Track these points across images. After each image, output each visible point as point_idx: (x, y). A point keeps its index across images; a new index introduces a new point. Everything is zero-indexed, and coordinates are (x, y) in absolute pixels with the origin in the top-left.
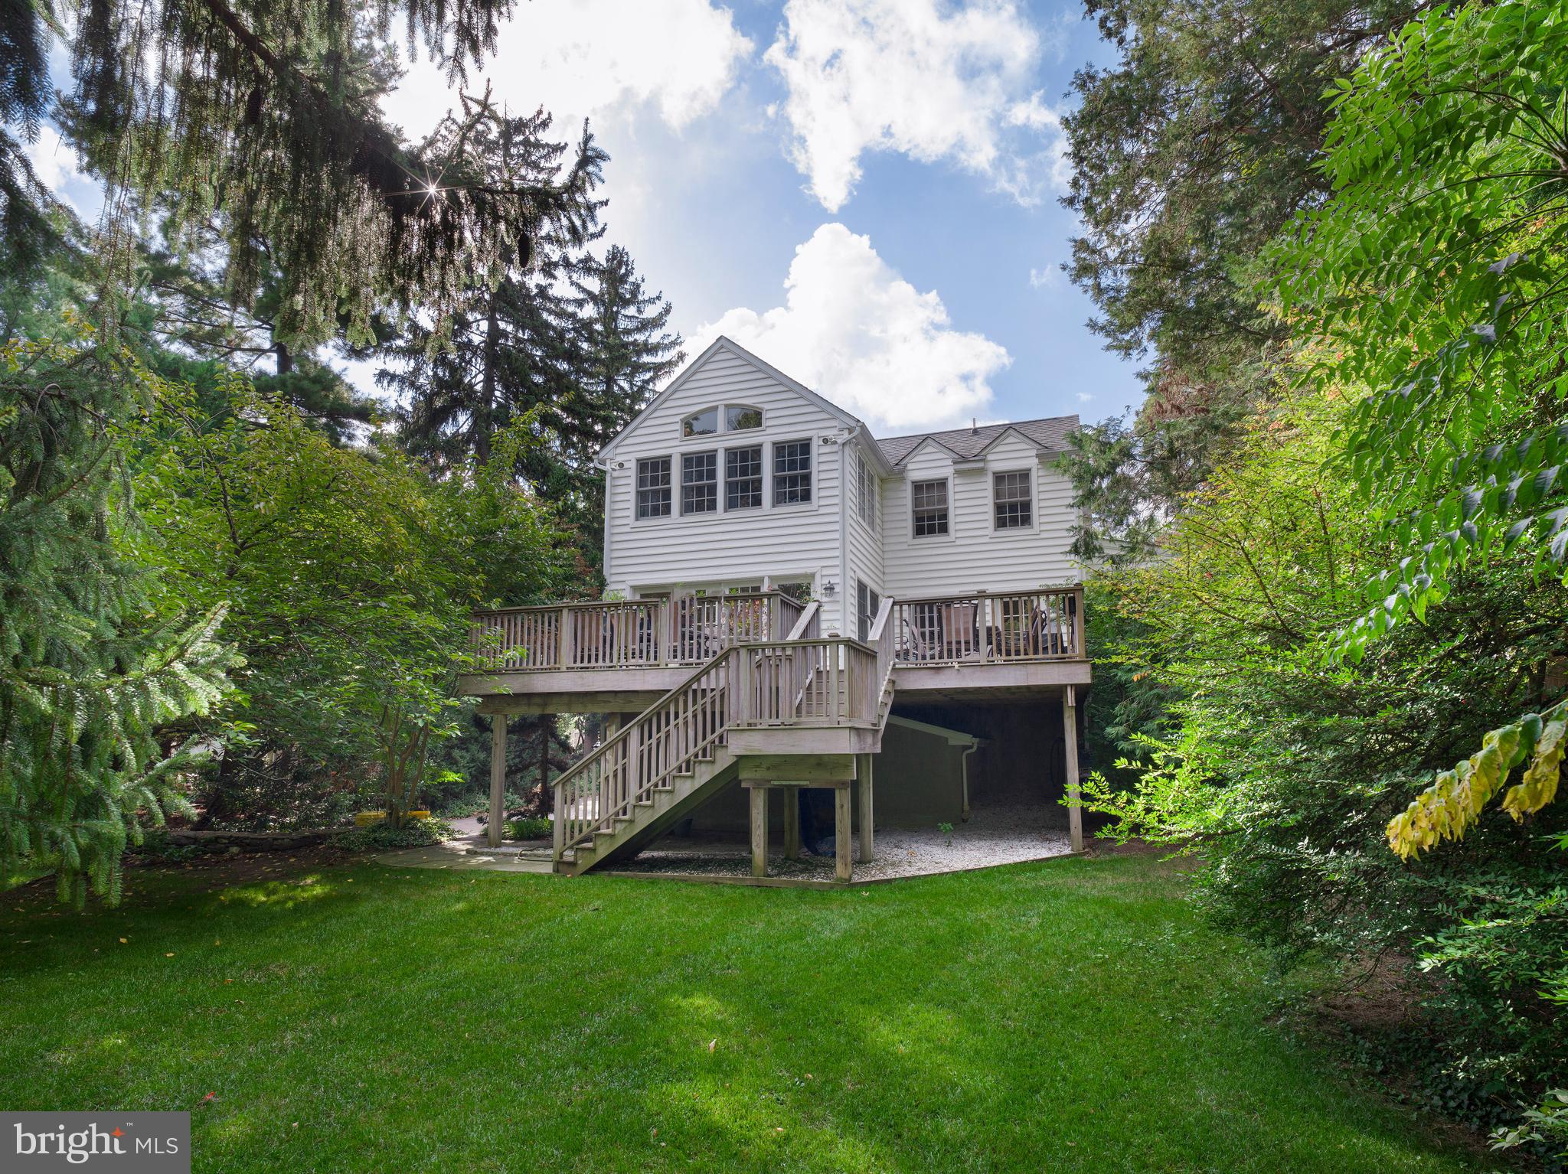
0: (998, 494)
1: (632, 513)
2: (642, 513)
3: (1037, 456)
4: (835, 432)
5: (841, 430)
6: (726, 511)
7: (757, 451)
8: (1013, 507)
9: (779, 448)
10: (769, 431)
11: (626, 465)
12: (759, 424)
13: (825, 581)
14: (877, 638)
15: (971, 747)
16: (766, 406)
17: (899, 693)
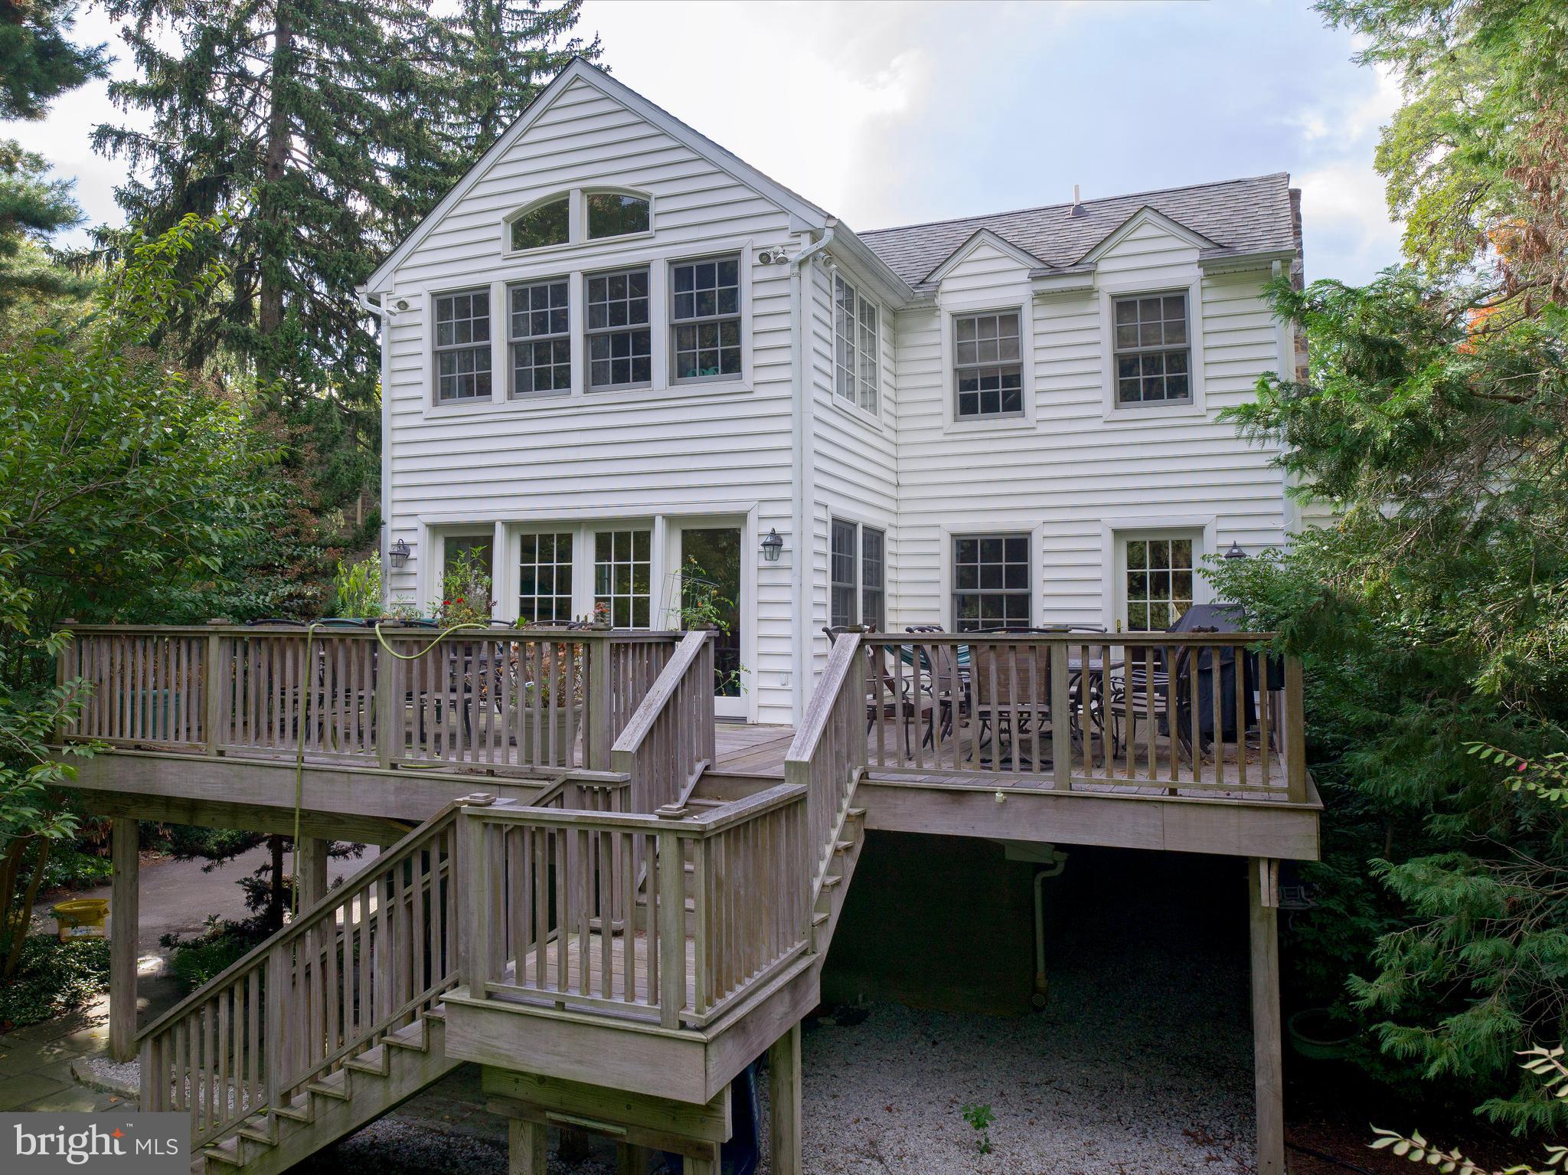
0: (1121, 337)
1: (426, 391)
2: (445, 391)
3: (1201, 264)
4: (784, 238)
5: (797, 234)
6: (586, 390)
7: (639, 278)
8: (1152, 362)
9: (683, 273)
10: (662, 238)
11: (413, 304)
12: (645, 226)
13: (767, 528)
14: (806, 757)
15: (1053, 867)
16: (656, 191)
17: (874, 838)
